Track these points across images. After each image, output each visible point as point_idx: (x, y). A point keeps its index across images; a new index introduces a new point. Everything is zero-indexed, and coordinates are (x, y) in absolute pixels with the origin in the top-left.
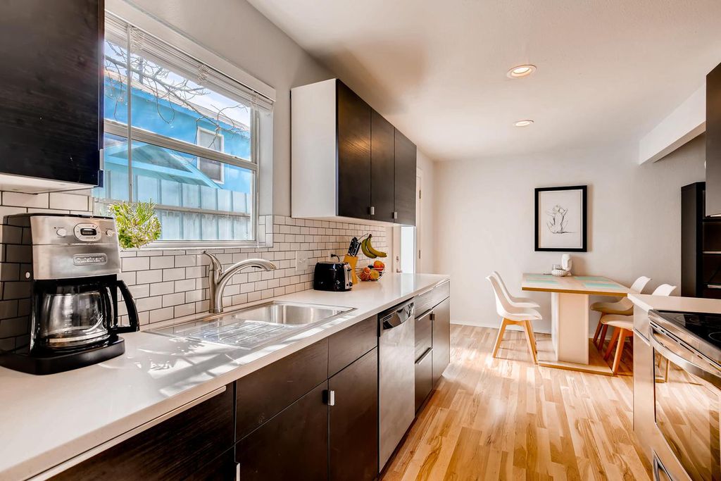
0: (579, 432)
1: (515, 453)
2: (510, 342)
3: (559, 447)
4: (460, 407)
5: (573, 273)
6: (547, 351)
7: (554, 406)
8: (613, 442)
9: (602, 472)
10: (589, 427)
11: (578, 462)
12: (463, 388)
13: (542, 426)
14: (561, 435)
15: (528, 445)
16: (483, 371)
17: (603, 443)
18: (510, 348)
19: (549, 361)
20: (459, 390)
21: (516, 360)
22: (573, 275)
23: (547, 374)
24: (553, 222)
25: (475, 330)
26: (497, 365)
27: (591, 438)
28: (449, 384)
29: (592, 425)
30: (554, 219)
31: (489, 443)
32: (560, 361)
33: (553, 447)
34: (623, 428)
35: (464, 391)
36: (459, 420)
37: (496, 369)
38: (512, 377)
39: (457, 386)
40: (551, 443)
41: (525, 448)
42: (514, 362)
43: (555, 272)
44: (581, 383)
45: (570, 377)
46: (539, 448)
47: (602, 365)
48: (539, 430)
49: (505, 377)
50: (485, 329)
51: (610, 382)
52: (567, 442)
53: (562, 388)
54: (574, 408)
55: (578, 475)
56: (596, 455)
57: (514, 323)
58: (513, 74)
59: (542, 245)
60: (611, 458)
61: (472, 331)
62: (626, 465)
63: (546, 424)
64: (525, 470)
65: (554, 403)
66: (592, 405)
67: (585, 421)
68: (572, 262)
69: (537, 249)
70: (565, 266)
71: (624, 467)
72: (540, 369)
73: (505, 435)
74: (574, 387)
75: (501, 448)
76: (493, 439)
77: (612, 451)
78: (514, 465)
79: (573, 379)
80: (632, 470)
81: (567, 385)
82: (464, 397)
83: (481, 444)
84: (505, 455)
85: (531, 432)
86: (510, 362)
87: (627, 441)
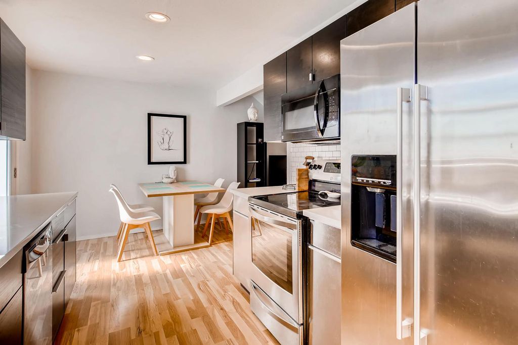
0: (202, 291)
1: (164, 329)
2: (129, 244)
3: (193, 307)
4: (100, 317)
5: (177, 181)
6: (163, 243)
7: (181, 281)
8: (222, 287)
9: (222, 309)
10: (207, 284)
11: (207, 310)
12: (97, 299)
13: (177, 298)
14: (192, 298)
15: (172, 317)
16: (112, 277)
17: (217, 291)
18: (131, 249)
19: (168, 250)
20: (93, 304)
21: (140, 257)
22: (178, 181)
23: (168, 260)
24: (162, 141)
25: (90, 243)
26: (125, 266)
27: (210, 291)
28: (77, 303)
29: (208, 283)
30: (163, 139)
31: (140, 333)
32: (175, 247)
33: (189, 309)
34: (224, 276)
35: (100, 301)
36: (103, 329)
37: (124, 270)
38: (141, 272)
39: (88, 301)
40: (187, 308)
41: (170, 320)
42: (139, 260)
43: (165, 180)
44: (192, 258)
45: (184, 257)
46: (180, 315)
47: (202, 241)
48: (175, 303)
49: (135, 274)
50: (100, 240)
51: (210, 251)
52: (197, 301)
53: (182, 266)
54: (194, 276)
55: (210, 318)
56: (216, 300)
57: (137, 226)
58: (150, 17)
59: (153, 160)
60: (223, 297)
61: (87, 244)
62: (232, 297)
63: (180, 296)
64: (176, 336)
65: (180, 279)
66: (203, 269)
67: (203, 282)
68: (177, 172)
69: (150, 163)
70: (172, 175)
71: (232, 299)
72: (162, 258)
73: (151, 319)
74: (189, 262)
75: (152, 331)
76: (142, 327)
77: (223, 293)
78: (166, 338)
79: (187, 257)
80: (236, 299)
81: (185, 263)
82: (101, 308)
83: (133, 337)
84: (157, 335)
85: (171, 307)
86: (135, 260)
87: (228, 283)
